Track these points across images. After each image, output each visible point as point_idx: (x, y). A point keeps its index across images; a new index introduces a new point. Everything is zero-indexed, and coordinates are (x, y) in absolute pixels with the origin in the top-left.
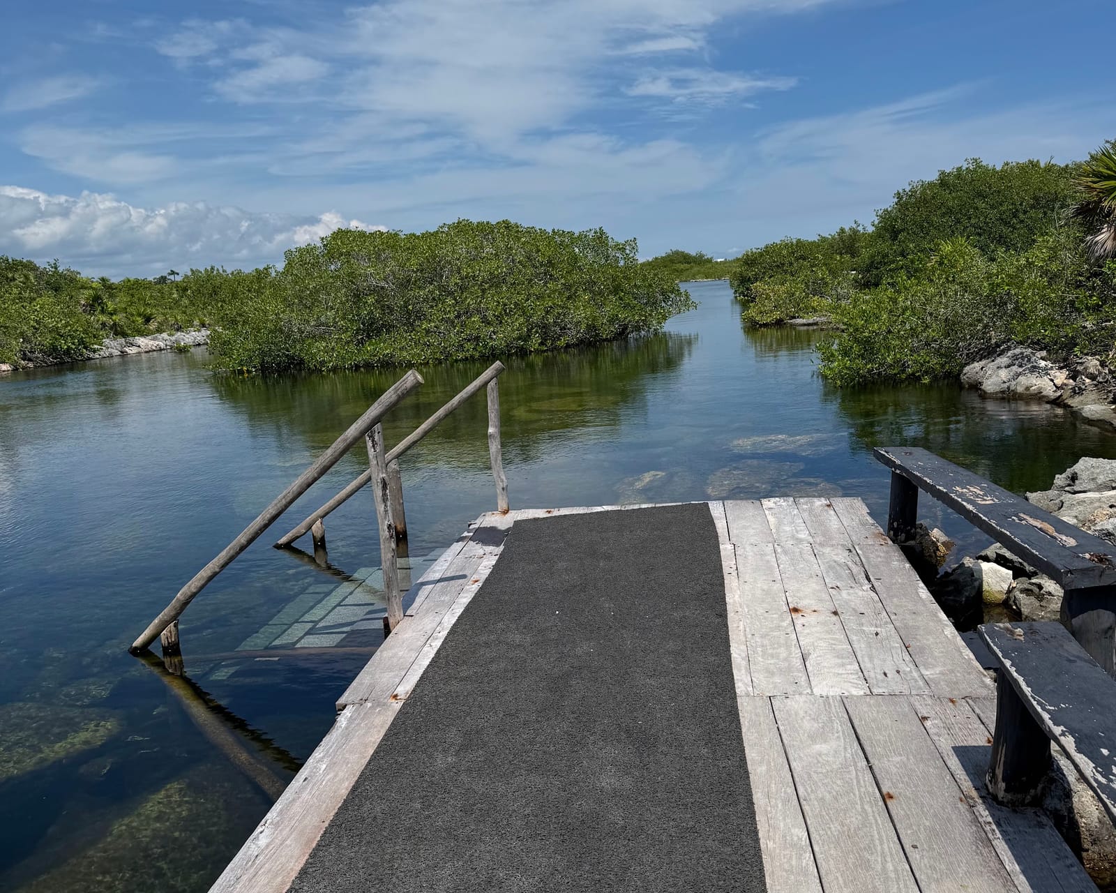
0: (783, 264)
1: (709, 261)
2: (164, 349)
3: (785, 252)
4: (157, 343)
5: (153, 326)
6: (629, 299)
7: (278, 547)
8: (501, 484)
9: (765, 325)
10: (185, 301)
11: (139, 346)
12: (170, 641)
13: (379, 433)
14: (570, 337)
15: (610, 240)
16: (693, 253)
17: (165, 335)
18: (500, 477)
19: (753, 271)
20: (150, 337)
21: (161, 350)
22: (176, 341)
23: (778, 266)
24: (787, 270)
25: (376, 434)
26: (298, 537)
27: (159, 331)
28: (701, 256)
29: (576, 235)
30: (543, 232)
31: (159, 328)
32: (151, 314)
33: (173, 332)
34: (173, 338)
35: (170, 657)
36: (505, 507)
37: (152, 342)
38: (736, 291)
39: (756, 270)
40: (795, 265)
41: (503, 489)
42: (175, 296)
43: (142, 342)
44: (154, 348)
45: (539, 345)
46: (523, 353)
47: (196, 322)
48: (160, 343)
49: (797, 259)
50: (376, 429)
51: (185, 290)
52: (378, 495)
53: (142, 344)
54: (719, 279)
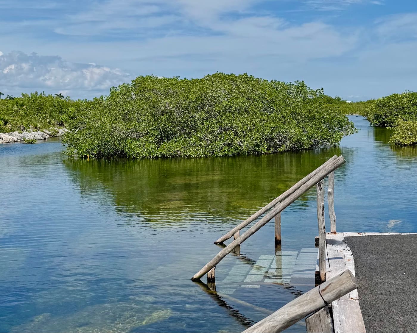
0: (403, 108)
1: (344, 102)
2: (16, 141)
3: (405, 100)
4: (13, 137)
5: (9, 126)
6: (320, 125)
7: (216, 243)
8: (333, 218)
9: (405, 145)
10: (21, 112)
11: (2, 139)
12: (212, 276)
13: (323, 183)
14: (286, 146)
15: (308, 88)
16: (333, 97)
17: (16, 133)
18: (333, 215)
19: (383, 111)
20: (7, 134)
21: (15, 142)
22: (23, 137)
23: (400, 109)
24: (406, 112)
25: (322, 184)
26: (227, 239)
27: (12, 130)
28: (338, 99)
29: (286, 84)
30: (266, 81)
31: (12, 128)
32: (8, 120)
33: (21, 131)
34: (22, 135)
35: (212, 283)
36: (334, 230)
37: (9, 137)
38: (371, 123)
39: (386, 110)
40: (412, 109)
41: (334, 221)
42: (16, 109)
43: (4, 136)
44: (11, 141)
45: (267, 149)
46: (258, 154)
47: (32, 126)
48: (15, 138)
49: (413, 105)
50: (322, 182)
51: (22, 105)
52: (320, 212)
53: (4, 138)
54: (352, 115)
